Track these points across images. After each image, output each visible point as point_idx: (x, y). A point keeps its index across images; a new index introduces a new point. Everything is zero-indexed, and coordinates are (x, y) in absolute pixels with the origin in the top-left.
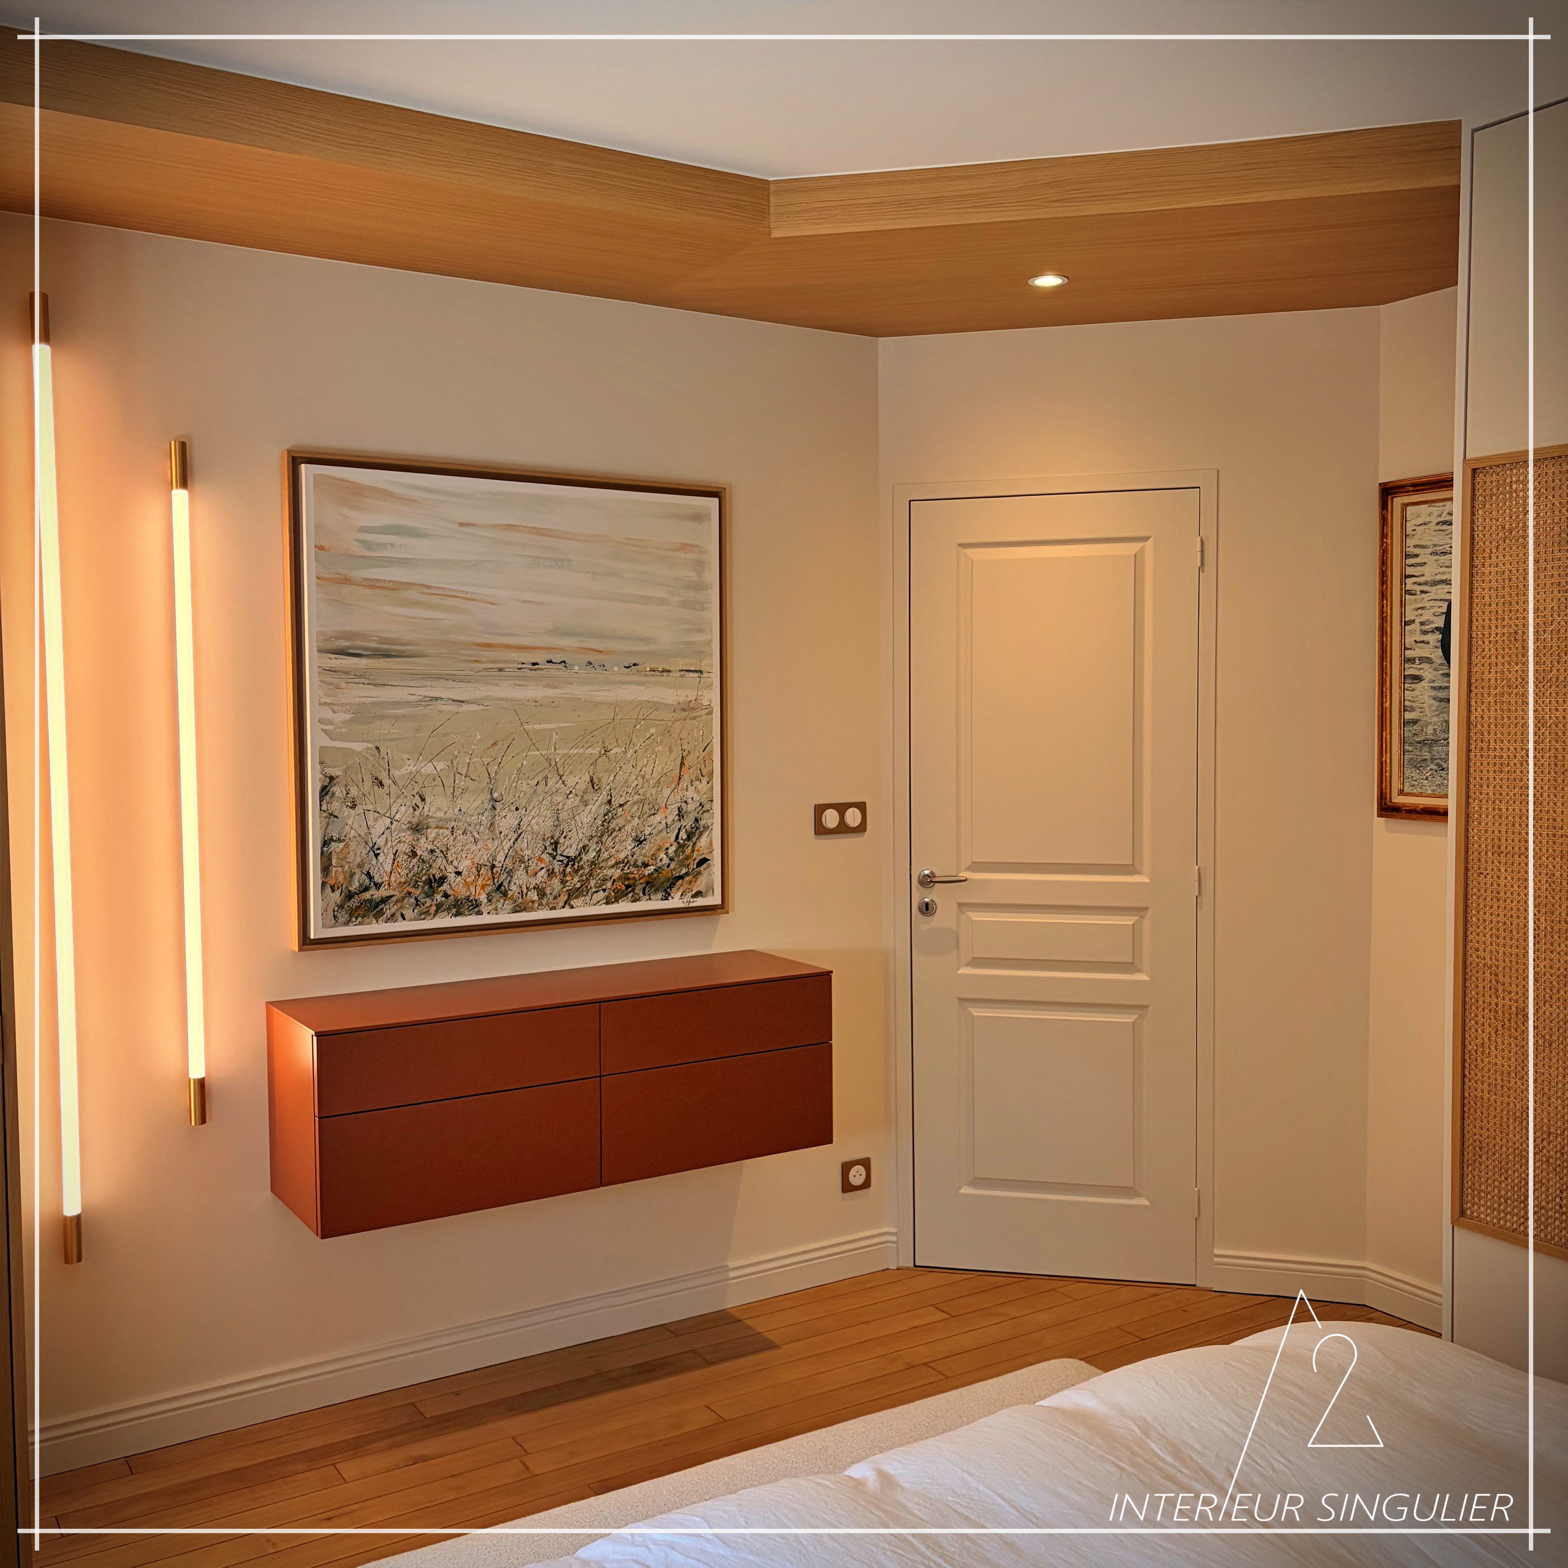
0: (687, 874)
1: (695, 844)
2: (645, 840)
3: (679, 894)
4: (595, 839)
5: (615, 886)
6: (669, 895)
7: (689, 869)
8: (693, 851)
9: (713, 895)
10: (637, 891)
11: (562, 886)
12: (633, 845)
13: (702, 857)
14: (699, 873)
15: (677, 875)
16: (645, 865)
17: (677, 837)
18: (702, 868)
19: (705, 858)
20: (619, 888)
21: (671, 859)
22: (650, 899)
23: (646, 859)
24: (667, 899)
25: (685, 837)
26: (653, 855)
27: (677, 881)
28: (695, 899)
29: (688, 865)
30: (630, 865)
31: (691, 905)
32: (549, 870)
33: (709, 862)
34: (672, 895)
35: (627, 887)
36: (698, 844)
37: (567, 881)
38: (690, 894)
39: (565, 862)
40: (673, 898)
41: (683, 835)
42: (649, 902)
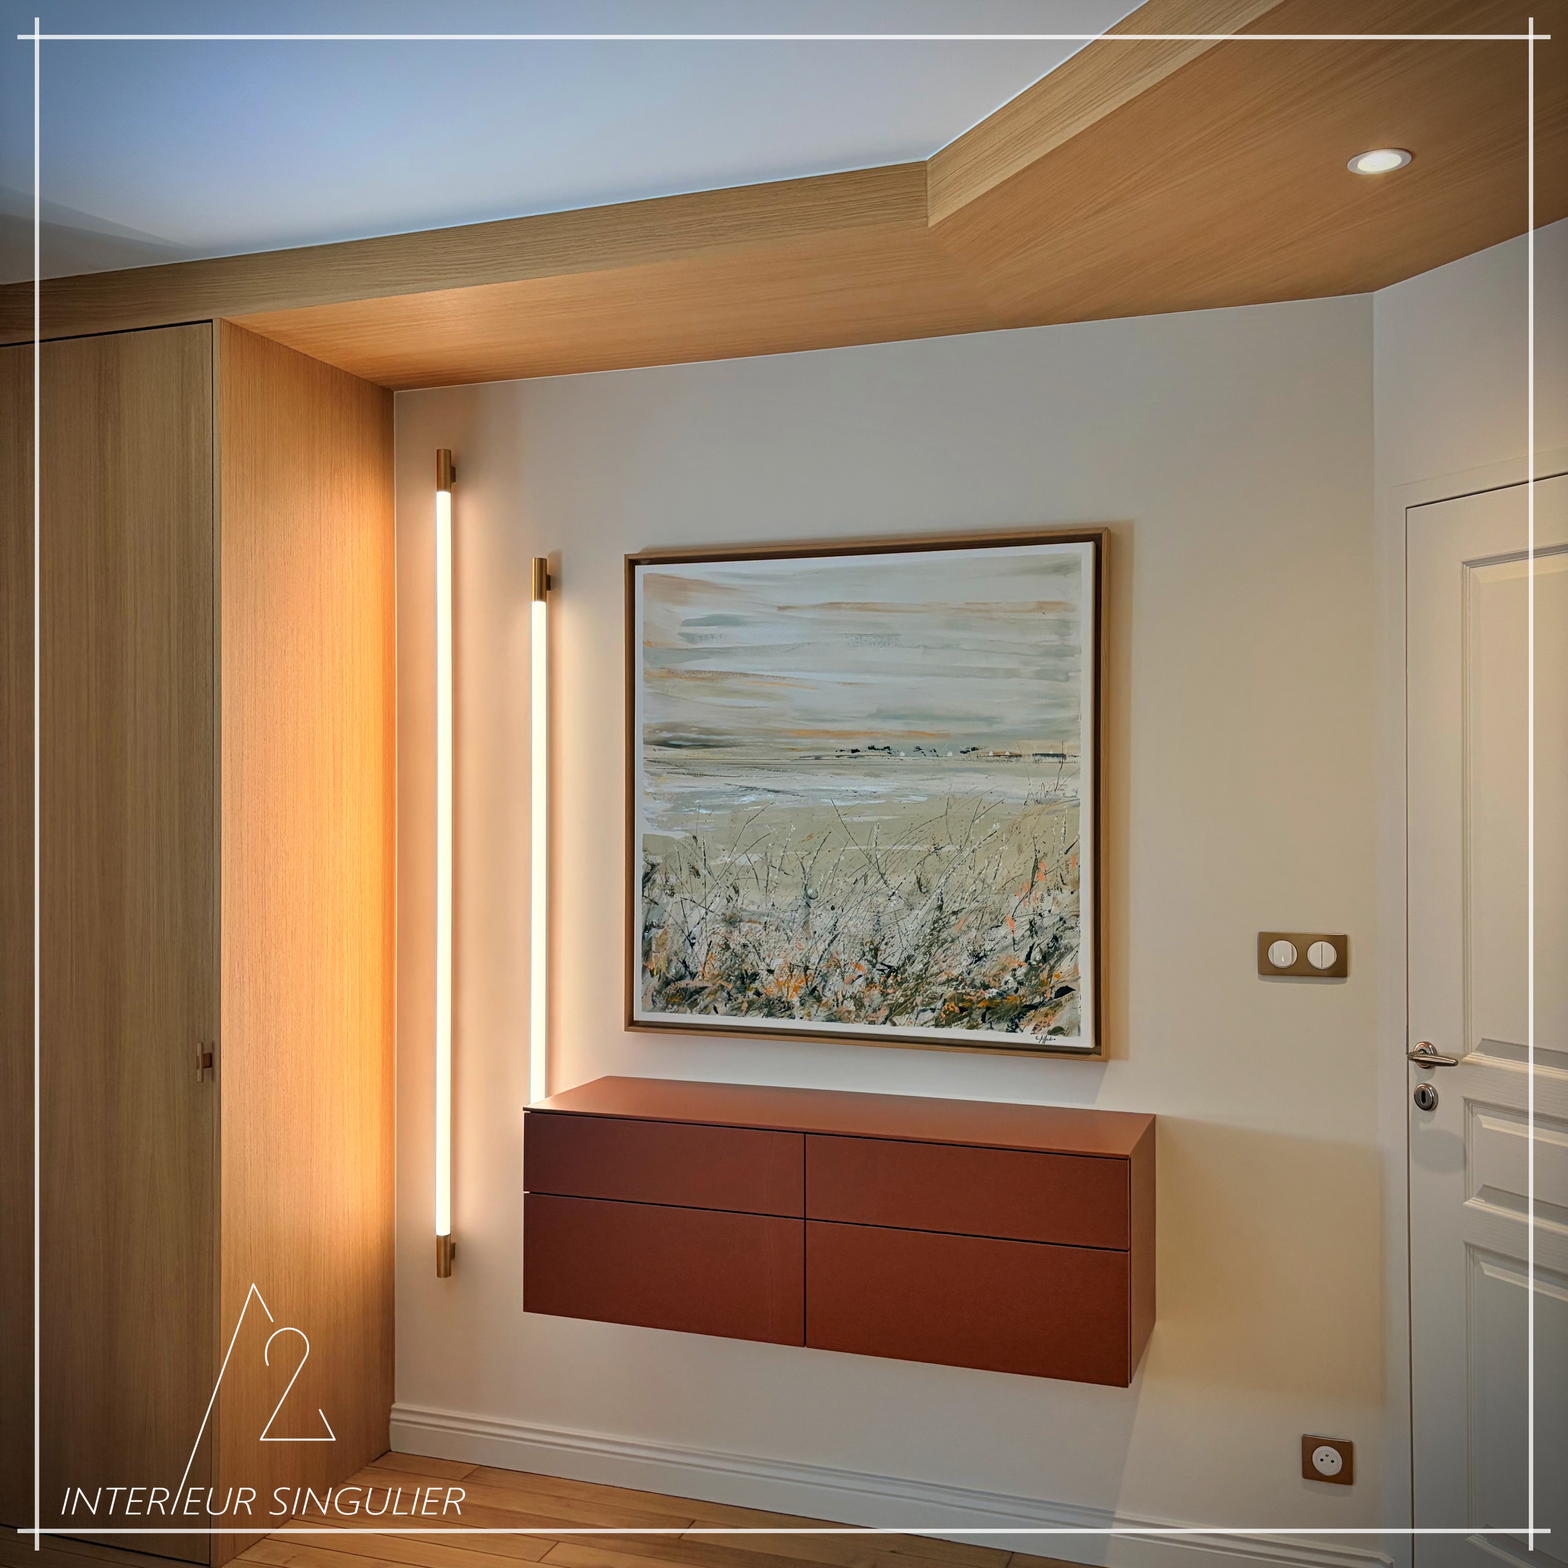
0: (1042, 1004)
1: (1052, 968)
2: (985, 956)
3: (1031, 1027)
4: (923, 950)
5: (946, 1007)
6: (1017, 1026)
7: (1045, 998)
8: (1050, 976)
9: (1079, 1035)
10: (973, 1016)
11: (882, 999)
12: (970, 961)
13: (1064, 985)
14: (1059, 1005)
15: (1028, 1003)
16: (986, 987)
17: (1028, 957)
18: (1063, 999)
19: (1067, 987)
20: (951, 1009)
21: (1020, 983)
22: (992, 1028)
23: (986, 980)
24: (1014, 1031)
25: (1039, 957)
26: (995, 976)
27: (1029, 1011)
28: (1053, 1037)
29: (1044, 993)
30: (966, 984)
31: (1047, 1043)
32: (867, 979)
33: (1073, 992)
34: (1022, 1027)
35: (962, 1010)
36: (1056, 969)
37: (888, 994)
38: (1046, 1029)
39: (886, 972)
40: (1022, 1031)
41: (1036, 955)
42: (990, 1031)
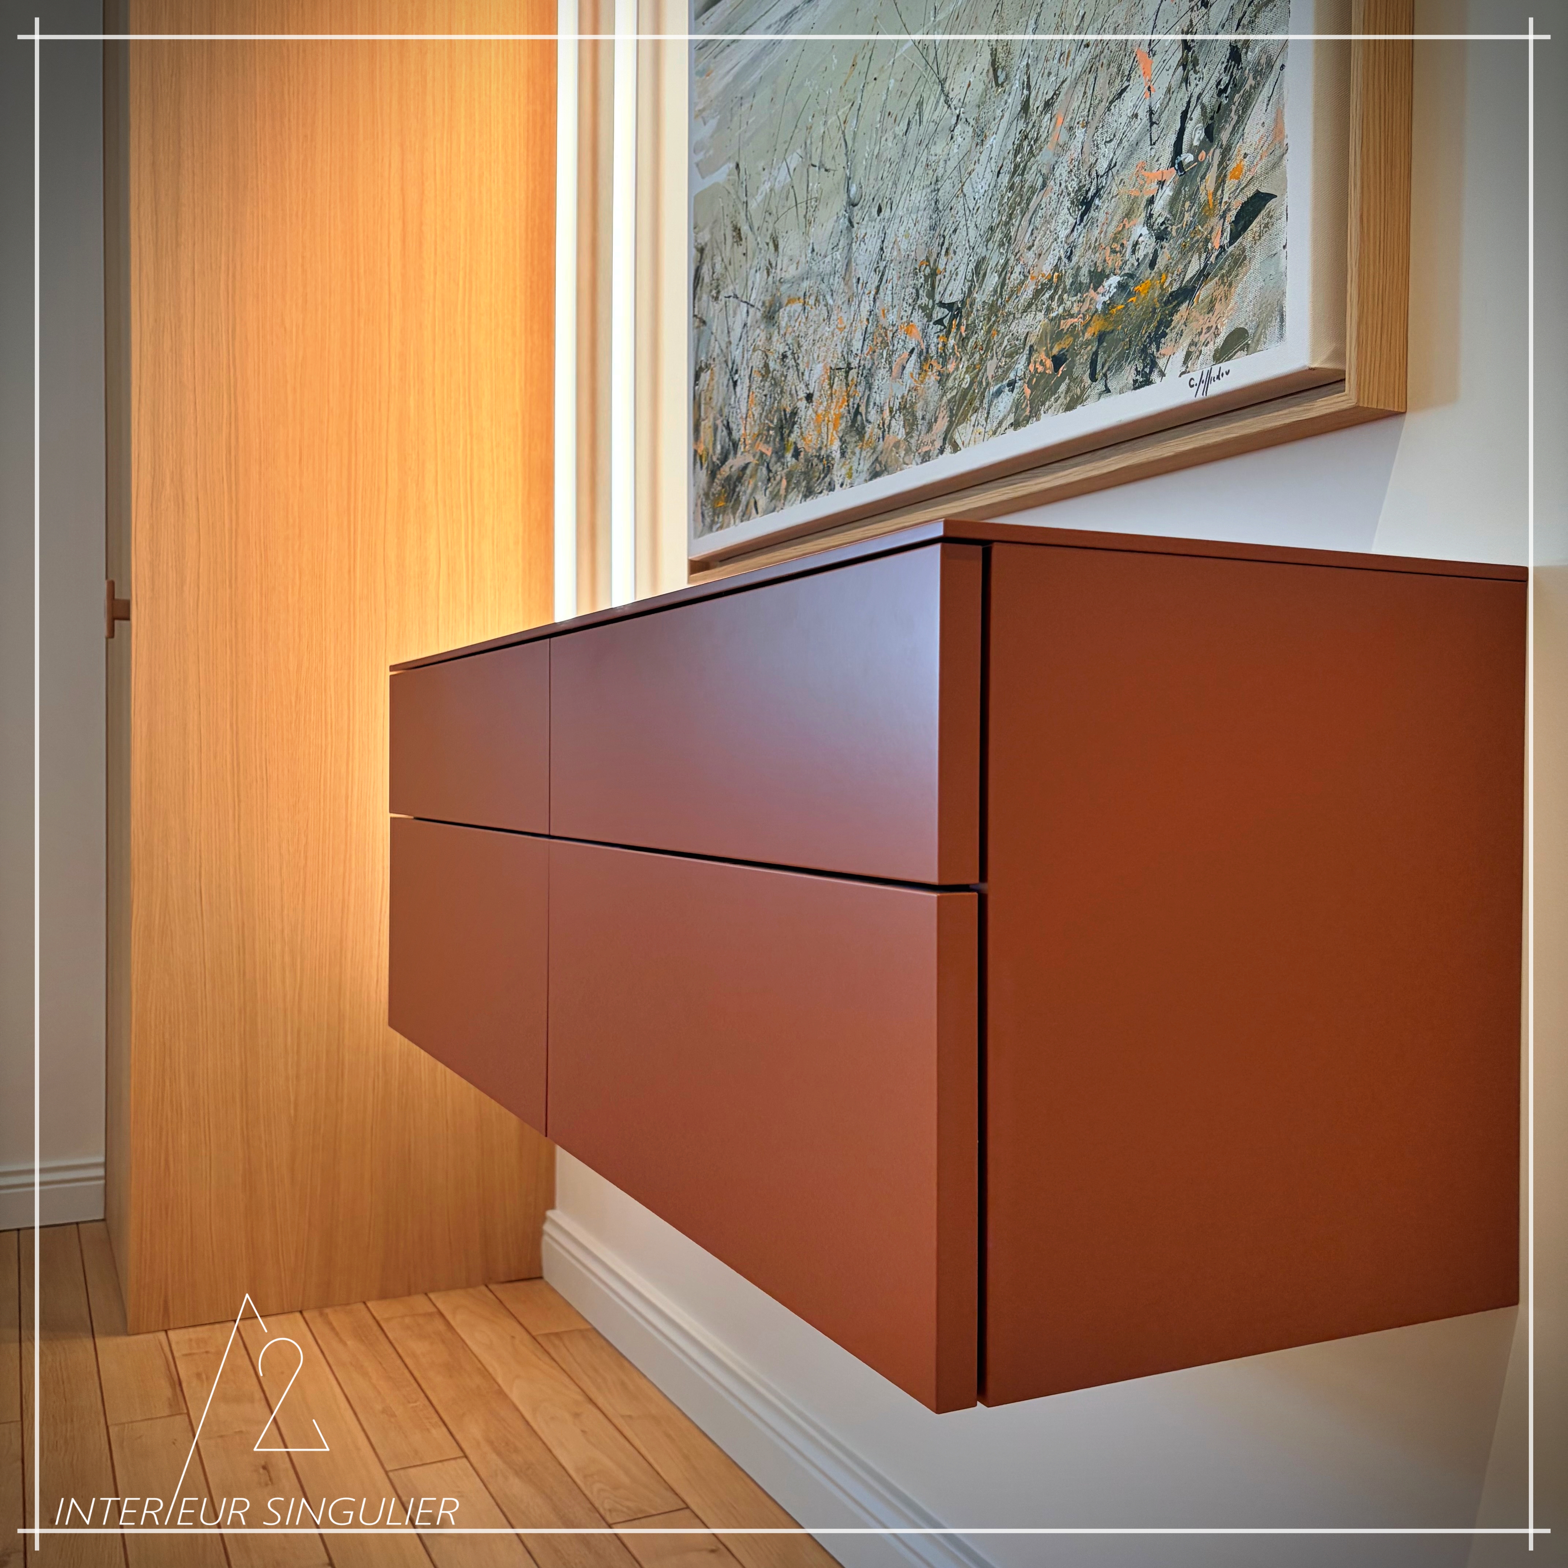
0: (1203, 275)
1: (1226, 151)
2: (1097, 194)
3: (1180, 355)
5: (1031, 367)
6: (1154, 364)
7: (1209, 253)
8: (1221, 181)
9: (1281, 336)
10: (1077, 371)
12: (1072, 221)
13: (1249, 192)
14: (1239, 261)
15: (1175, 287)
16: (1099, 278)
17: (1178, 149)
18: (1247, 239)
19: (1258, 194)
20: (1040, 369)
21: (1161, 236)
22: (1108, 390)
23: (1098, 257)
24: (1148, 382)
25: (1200, 135)
26: (1115, 239)
27: (1175, 310)
28: (1225, 366)
29: (1207, 240)
30: (1065, 291)
31: (1216, 388)
32: (920, 354)
33: (1271, 204)
34: (1161, 363)
35: (1058, 361)
36: (1234, 152)
37: (948, 376)
38: (1209, 351)
39: (946, 322)
40: (1162, 374)
41: (1195, 133)
42: (1105, 400)
